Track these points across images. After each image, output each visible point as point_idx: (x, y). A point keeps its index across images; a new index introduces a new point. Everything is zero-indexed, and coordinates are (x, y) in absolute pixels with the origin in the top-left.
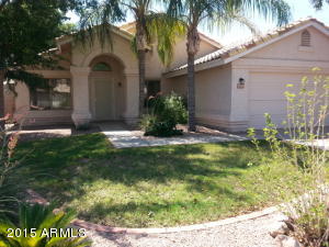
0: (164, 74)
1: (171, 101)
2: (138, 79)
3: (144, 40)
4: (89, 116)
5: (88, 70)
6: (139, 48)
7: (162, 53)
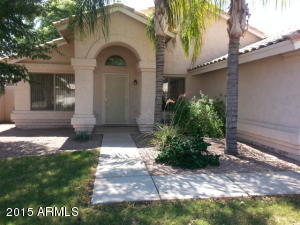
0: (189, 70)
1: (198, 105)
2: (154, 74)
3: (165, 22)
4: (92, 121)
5: (94, 63)
6: (158, 32)
7: (185, 41)
